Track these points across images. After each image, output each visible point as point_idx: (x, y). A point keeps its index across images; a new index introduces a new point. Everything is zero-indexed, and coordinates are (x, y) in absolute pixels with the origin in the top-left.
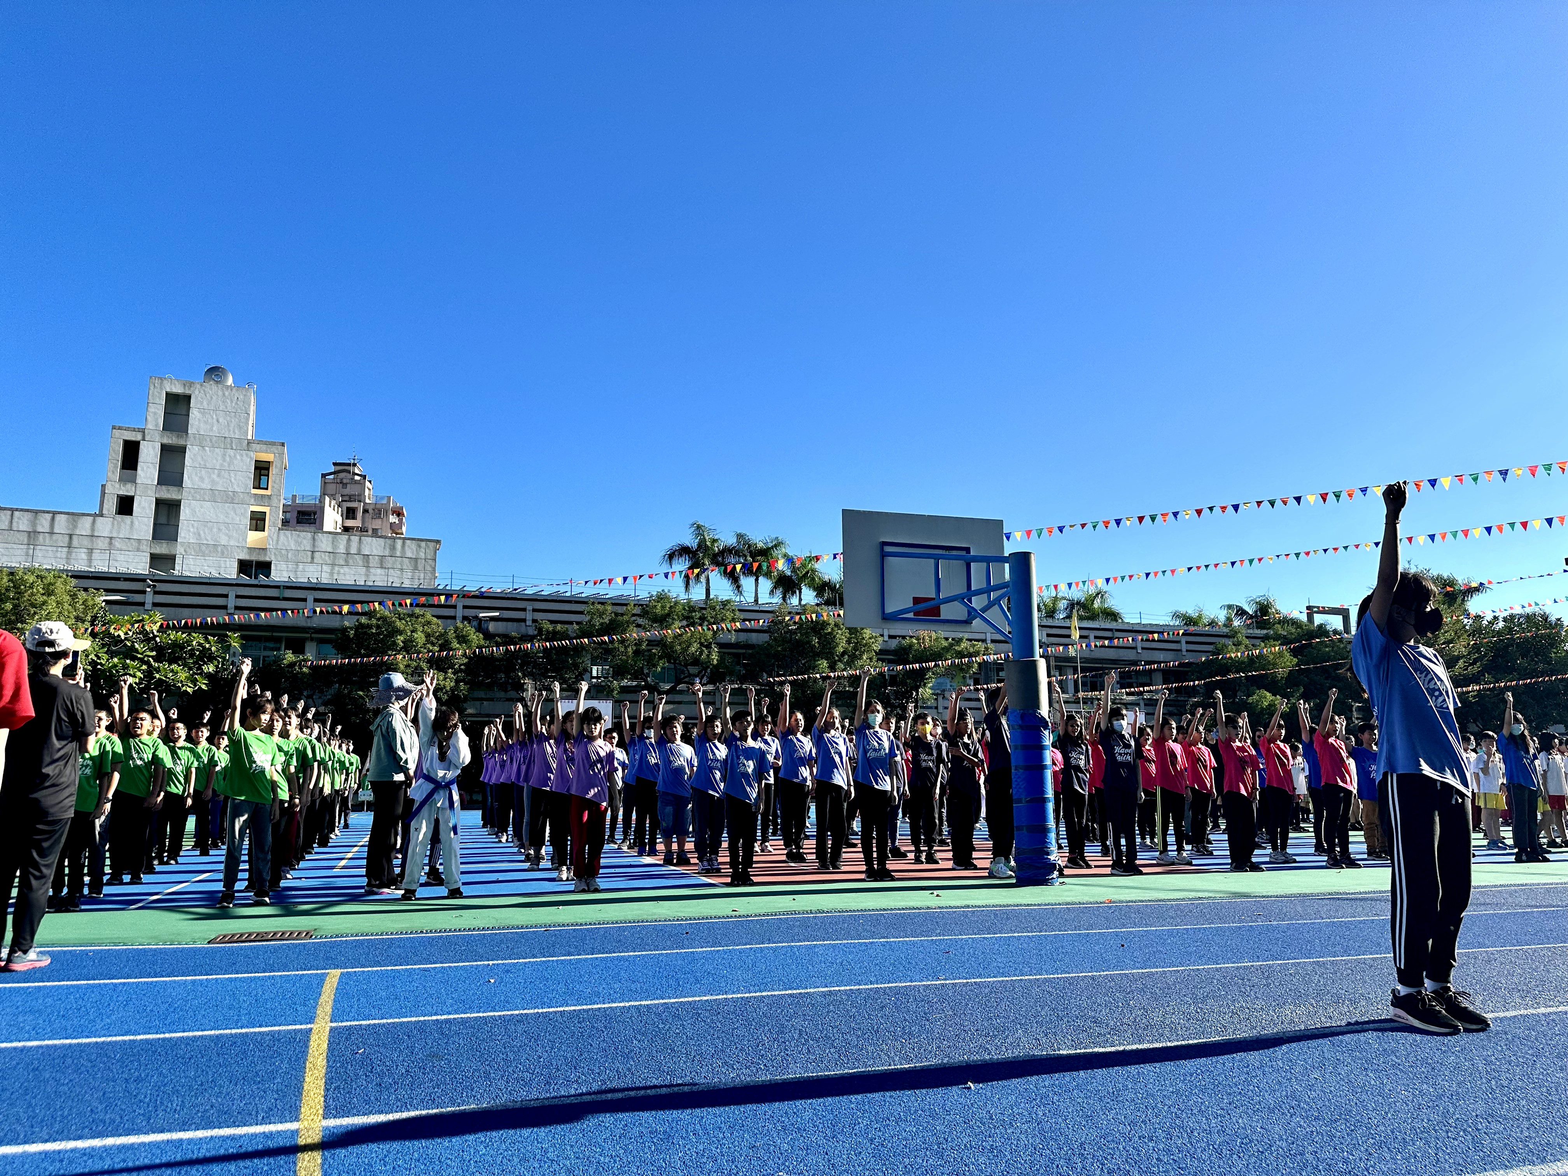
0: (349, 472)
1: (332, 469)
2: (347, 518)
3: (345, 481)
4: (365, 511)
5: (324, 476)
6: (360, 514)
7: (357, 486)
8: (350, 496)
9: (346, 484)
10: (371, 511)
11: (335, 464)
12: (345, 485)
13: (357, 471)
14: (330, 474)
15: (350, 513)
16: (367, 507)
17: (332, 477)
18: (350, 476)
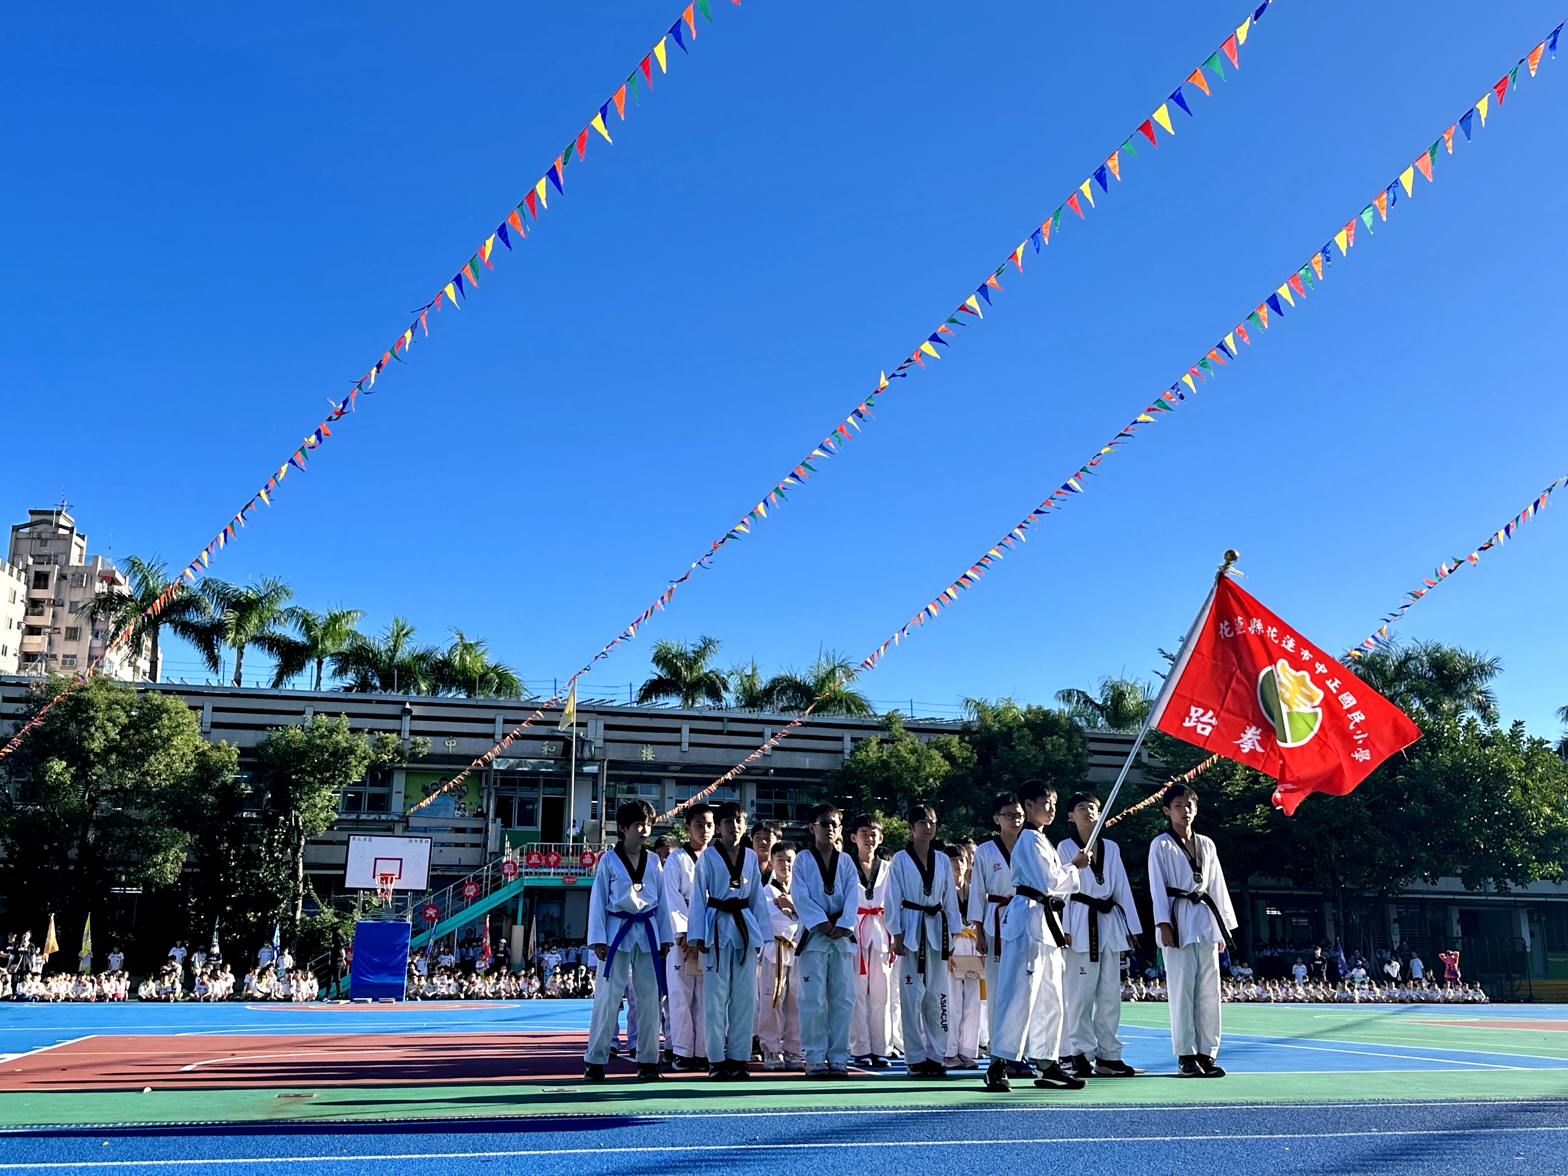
0: (51, 523)
1: (29, 519)
2: (35, 587)
3: (44, 536)
4: (62, 577)
5: (16, 529)
6: (53, 580)
7: (61, 543)
8: (49, 556)
9: (47, 540)
10: (69, 577)
11: (32, 512)
12: (44, 542)
13: (62, 521)
14: (25, 526)
15: (41, 580)
16: (65, 572)
17: (27, 530)
18: (52, 529)
